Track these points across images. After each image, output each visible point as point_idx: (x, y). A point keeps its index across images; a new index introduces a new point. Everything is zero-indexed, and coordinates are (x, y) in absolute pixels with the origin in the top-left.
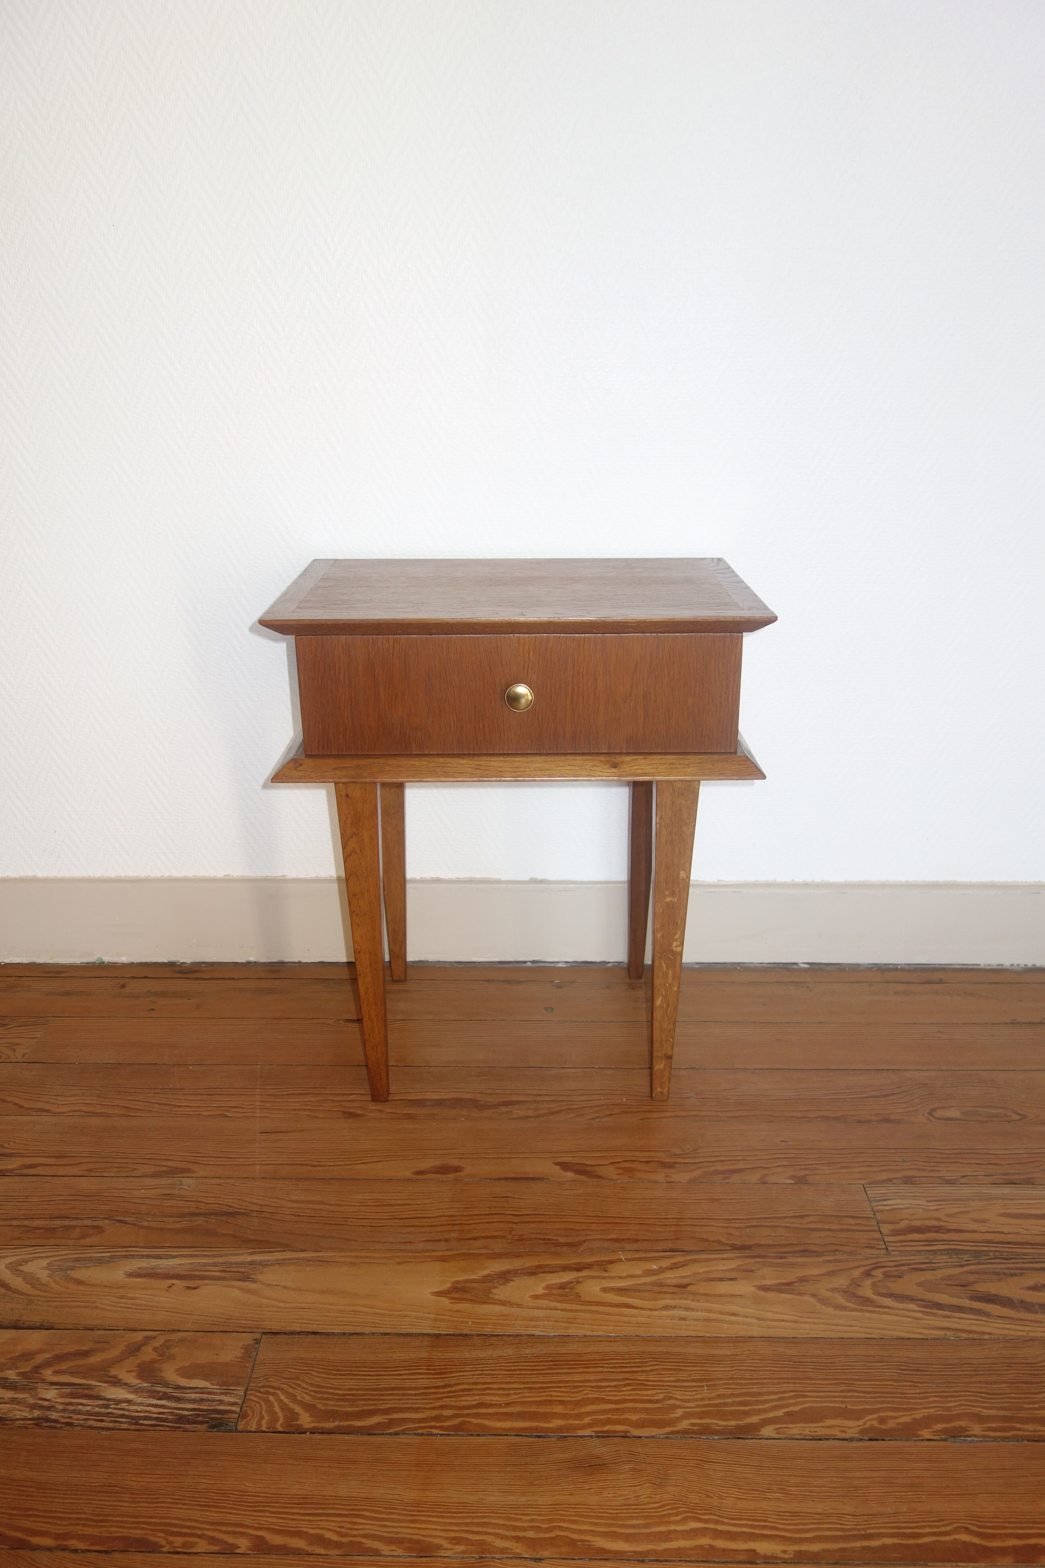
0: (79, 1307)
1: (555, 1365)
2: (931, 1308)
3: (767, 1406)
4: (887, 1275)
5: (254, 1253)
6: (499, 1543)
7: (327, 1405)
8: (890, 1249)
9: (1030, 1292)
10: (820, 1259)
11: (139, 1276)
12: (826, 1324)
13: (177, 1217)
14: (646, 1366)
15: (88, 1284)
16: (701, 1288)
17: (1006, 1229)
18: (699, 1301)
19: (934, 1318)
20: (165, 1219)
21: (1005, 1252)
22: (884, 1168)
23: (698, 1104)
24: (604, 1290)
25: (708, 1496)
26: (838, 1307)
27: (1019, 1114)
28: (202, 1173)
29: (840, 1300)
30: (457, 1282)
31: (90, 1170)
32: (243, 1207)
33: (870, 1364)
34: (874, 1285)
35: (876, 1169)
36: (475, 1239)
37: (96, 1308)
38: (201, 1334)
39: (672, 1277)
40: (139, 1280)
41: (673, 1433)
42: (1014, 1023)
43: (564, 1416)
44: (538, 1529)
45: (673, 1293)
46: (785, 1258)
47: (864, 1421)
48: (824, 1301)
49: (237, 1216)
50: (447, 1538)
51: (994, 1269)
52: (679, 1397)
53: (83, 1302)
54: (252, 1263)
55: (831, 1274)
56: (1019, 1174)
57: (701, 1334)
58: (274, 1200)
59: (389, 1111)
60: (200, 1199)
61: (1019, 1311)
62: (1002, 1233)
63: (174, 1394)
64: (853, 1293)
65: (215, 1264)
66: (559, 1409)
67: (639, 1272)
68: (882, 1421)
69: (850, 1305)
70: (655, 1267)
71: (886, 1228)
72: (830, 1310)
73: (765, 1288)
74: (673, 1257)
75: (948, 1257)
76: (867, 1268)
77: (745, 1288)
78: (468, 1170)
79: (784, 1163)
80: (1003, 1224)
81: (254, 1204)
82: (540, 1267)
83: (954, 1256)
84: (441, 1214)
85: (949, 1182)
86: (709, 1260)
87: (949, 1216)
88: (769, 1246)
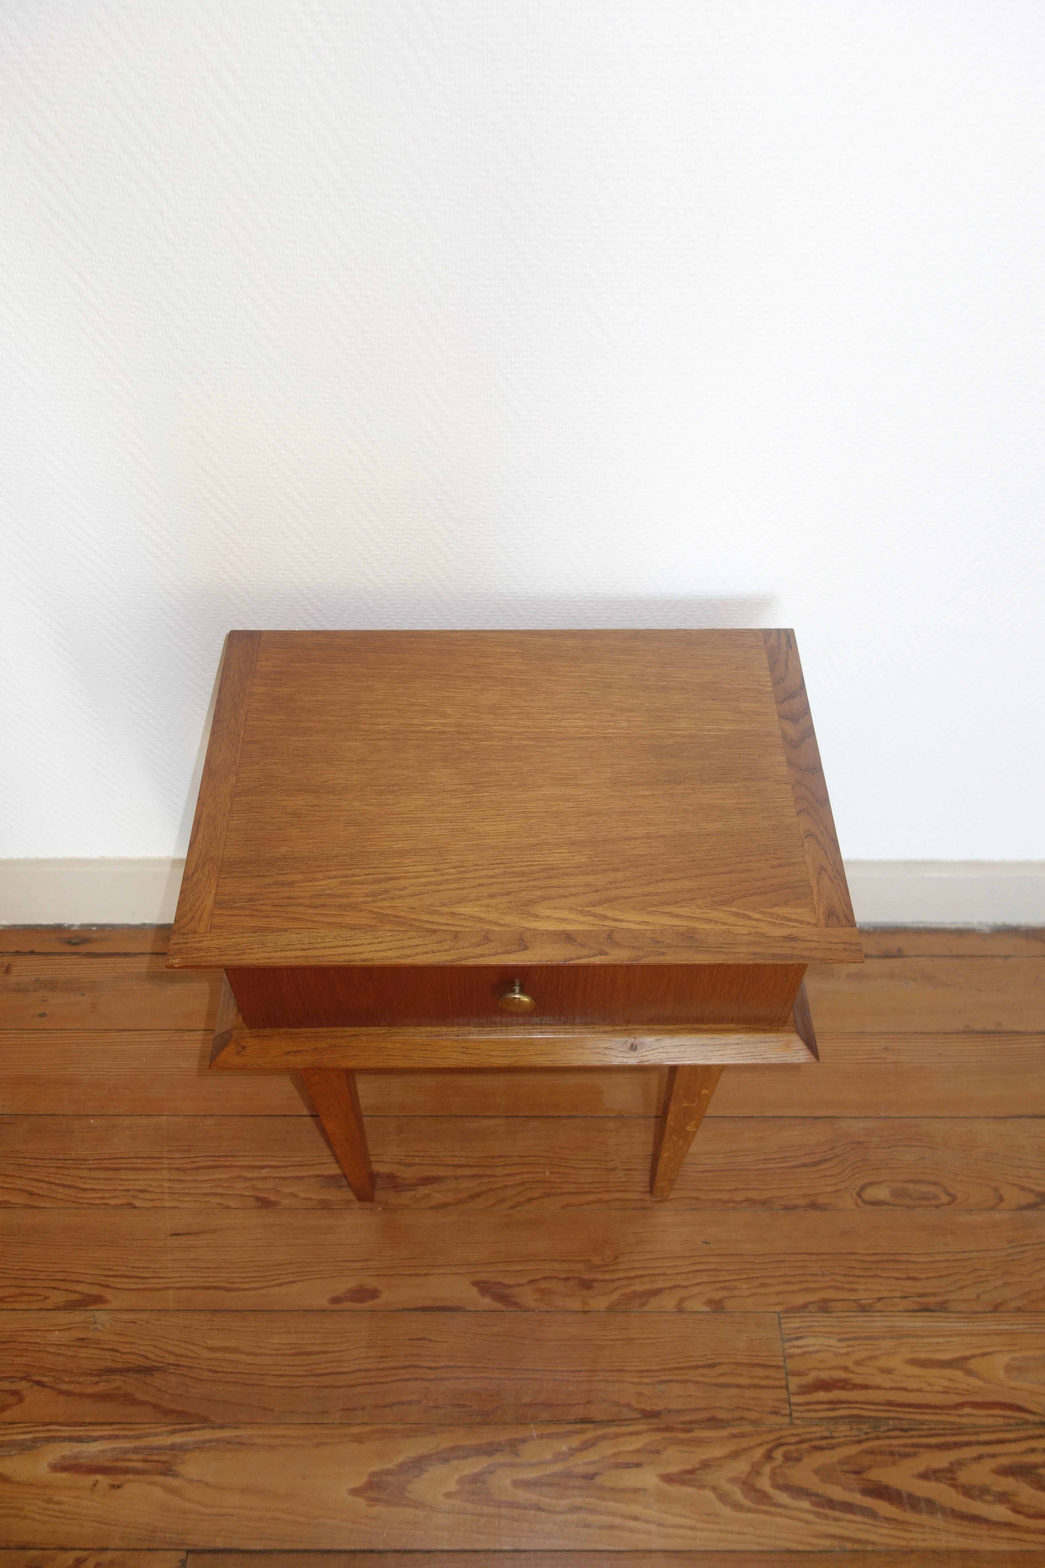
0: (8, 1516)
2: (823, 1507)
4: (787, 1458)
5: (173, 1432)
8: (795, 1415)
9: (920, 1482)
10: (724, 1433)
11: (64, 1469)
12: (722, 1531)
13: (95, 1375)
15: (15, 1483)
16: (609, 1479)
17: (910, 1384)
18: (604, 1499)
19: (823, 1521)
20: (82, 1379)
21: (904, 1419)
22: (803, 1286)
23: (623, 1179)
24: (516, 1484)
26: (737, 1507)
27: (949, 1195)
28: (115, 1304)
29: (737, 1494)
30: (373, 1474)
32: (160, 1360)
34: (773, 1473)
35: (794, 1288)
36: (390, 1405)
37: (25, 1517)
38: (128, 1553)
39: (581, 1463)
40: (63, 1475)
42: (968, 1033)
45: (580, 1487)
46: (691, 1430)
48: (723, 1497)
49: (154, 1373)
51: (890, 1446)
53: (11, 1508)
54: (173, 1447)
55: (735, 1455)
56: (935, 1295)
57: (600, 1547)
58: (190, 1347)
59: (304, 1195)
60: (115, 1347)
61: (905, 1511)
62: (905, 1389)
64: (752, 1485)
65: (136, 1450)
67: (549, 1457)
69: (747, 1503)
70: (564, 1448)
71: (794, 1382)
72: (727, 1511)
73: (668, 1479)
74: (584, 1431)
75: (848, 1427)
76: (769, 1446)
77: (648, 1478)
78: (386, 1297)
79: (705, 1279)
80: (907, 1376)
81: (171, 1353)
82: (453, 1449)
83: (855, 1427)
84: (357, 1367)
85: (864, 1309)
86: (618, 1436)
87: (858, 1363)
88: (678, 1411)
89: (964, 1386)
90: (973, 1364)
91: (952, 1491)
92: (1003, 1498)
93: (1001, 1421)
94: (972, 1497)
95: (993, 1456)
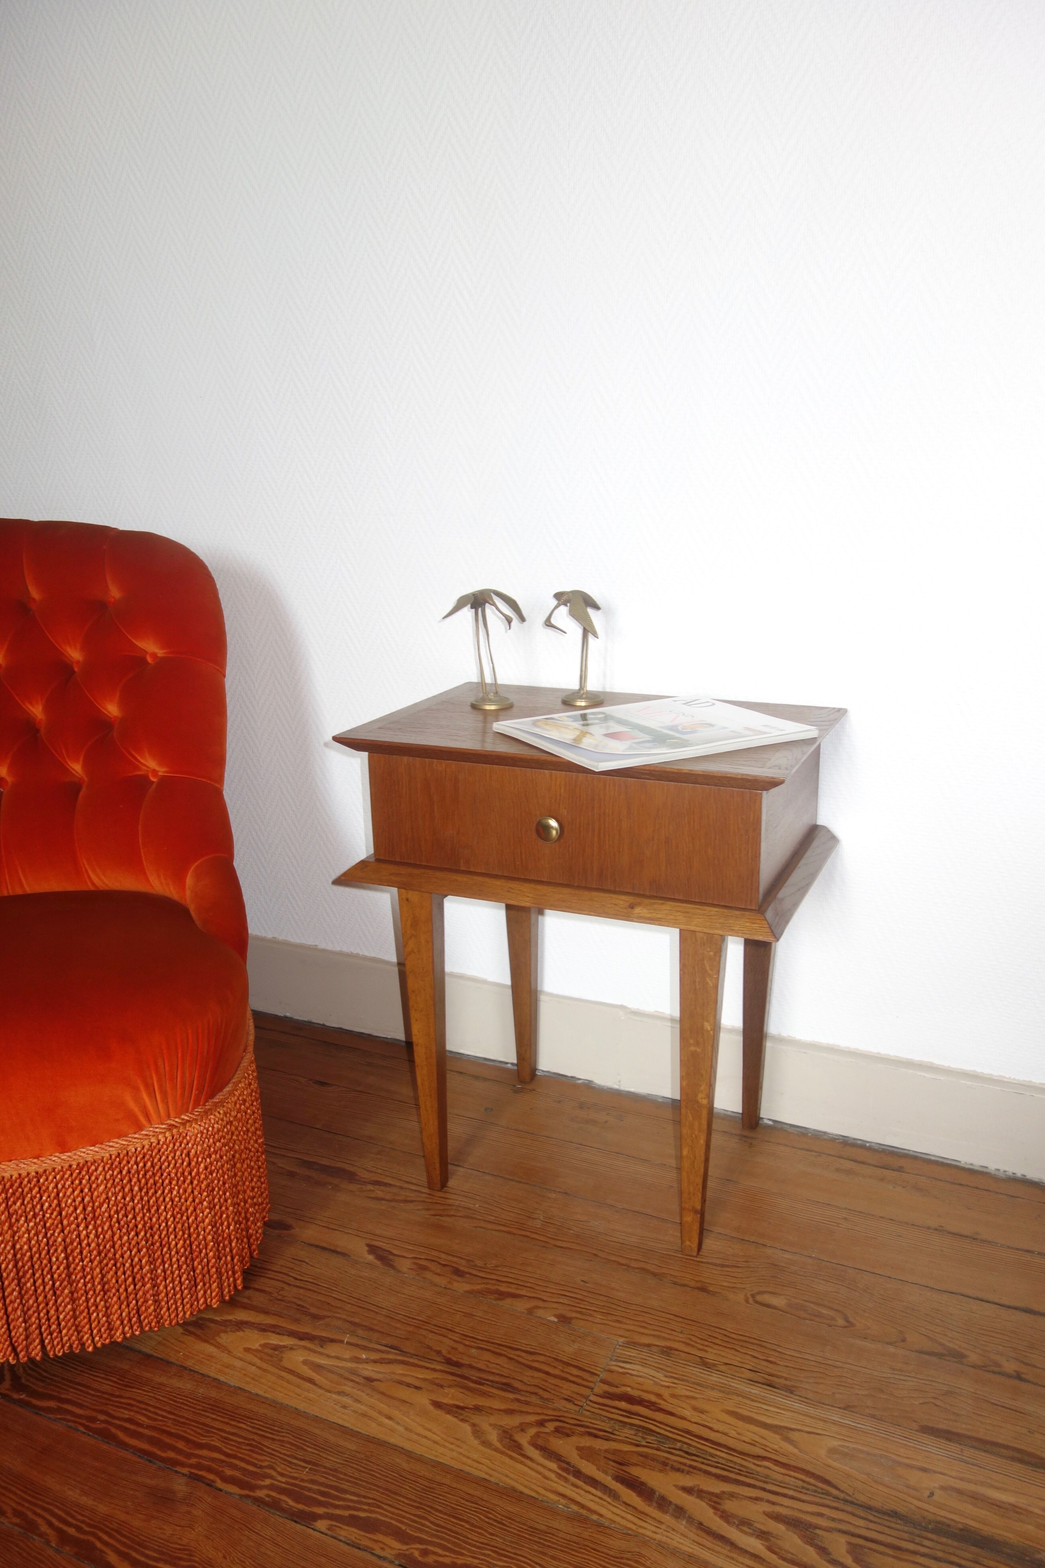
1: (211, 1409)
2: (569, 1474)
3: (341, 1503)
4: (557, 1430)
6: (44, 1528)
8: (585, 1407)
9: (680, 1493)
10: (511, 1396)
12: (460, 1454)
14: (278, 1435)
16: (384, 1387)
17: (717, 1426)
18: (372, 1396)
19: (563, 1483)
21: (694, 1446)
22: (657, 1333)
23: (539, 1226)
25: (225, 1557)
26: (485, 1443)
27: (848, 1321)
29: (494, 1437)
33: (463, 1501)
34: (537, 1435)
35: (645, 1331)
36: (248, 1288)
39: (370, 1369)
41: (248, 1497)
42: (939, 1230)
43: (179, 1451)
44: (79, 1529)
45: (357, 1383)
46: (483, 1384)
47: (408, 1547)
48: (478, 1433)
50: (14, 1510)
51: (667, 1458)
52: (279, 1470)
55: (510, 1412)
56: (786, 1379)
57: (346, 1425)
59: (280, 1165)
61: (649, 1505)
62: (711, 1428)
64: (511, 1436)
66: (181, 1445)
67: (346, 1356)
68: (425, 1553)
69: (498, 1445)
70: (364, 1356)
71: (600, 1388)
72: (475, 1443)
73: (437, 1405)
74: (388, 1352)
75: (633, 1432)
76: (546, 1417)
77: (421, 1398)
78: (294, 1231)
79: (565, 1301)
80: (719, 1421)
82: (274, 1326)
83: (640, 1434)
85: (705, 1364)
86: (414, 1365)
87: (673, 1396)
88: (479, 1370)
89: (776, 1447)
90: (794, 1436)
91: (711, 1511)
92: (763, 1535)
93: (800, 1483)
94: (728, 1522)
95: (774, 1503)
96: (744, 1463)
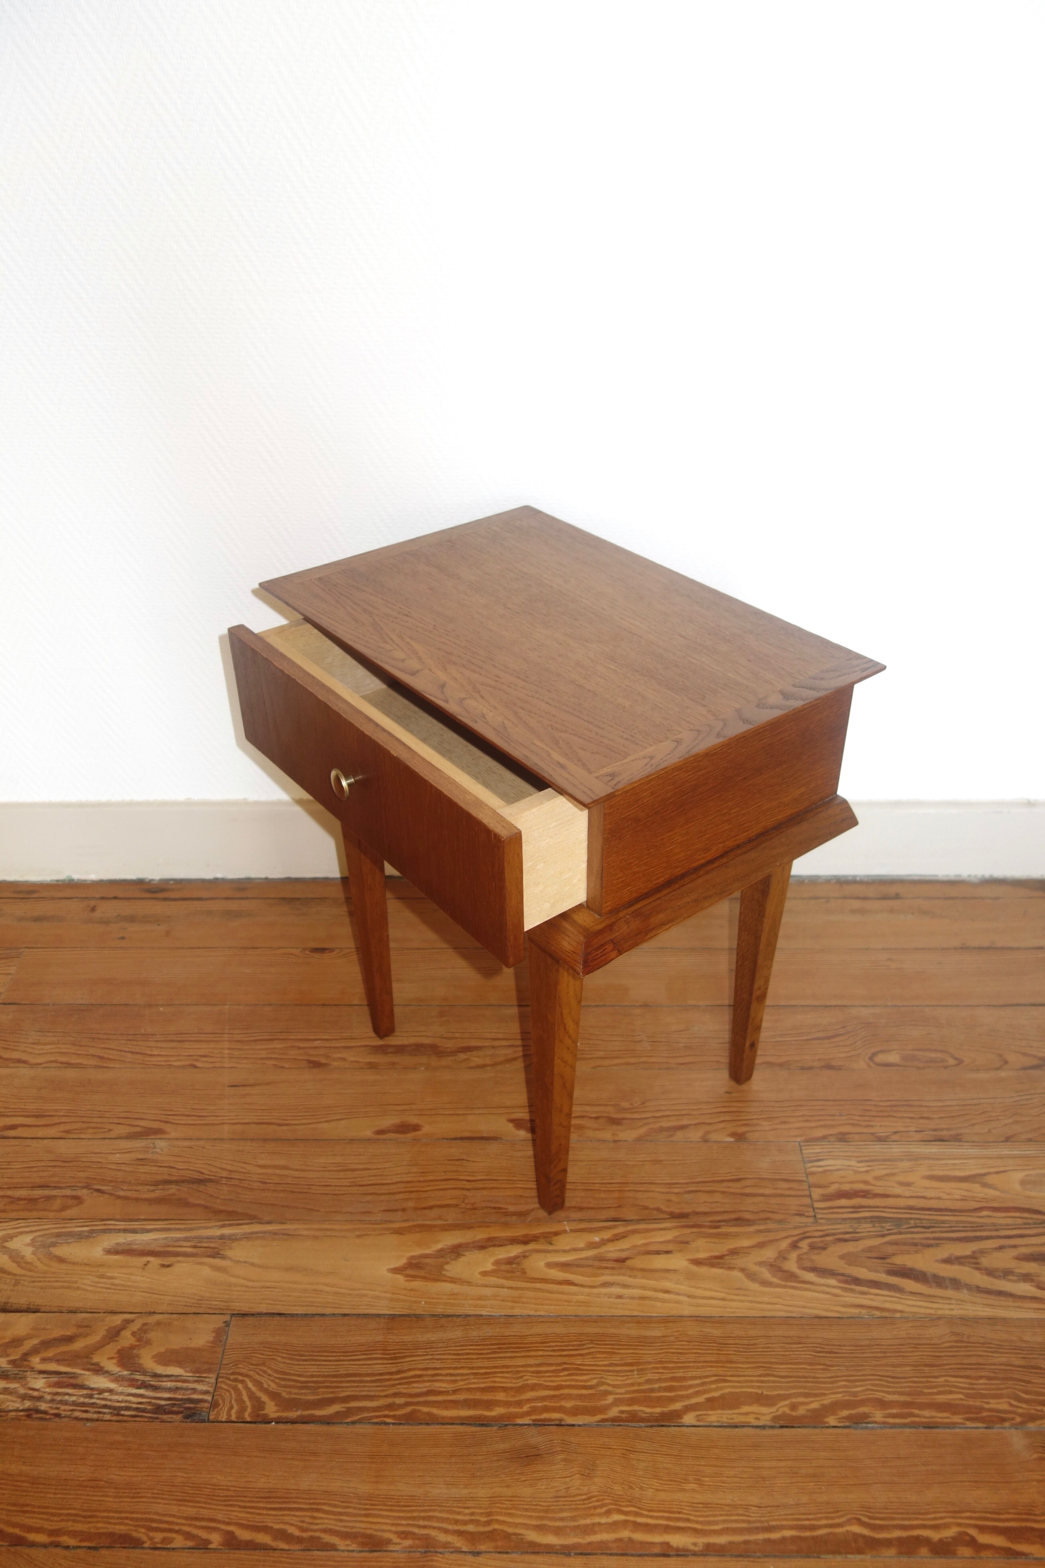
0: (62, 1287)
1: (499, 1348)
2: (850, 1284)
3: (690, 1391)
4: (812, 1247)
5: (223, 1226)
6: (442, 1538)
7: (290, 1393)
8: (819, 1216)
9: (944, 1265)
10: (751, 1229)
11: (117, 1252)
12: (751, 1302)
13: (152, 1185)
14: (583, 1349)
15: (70, 1263)
16: (639, 1262)
17: (928, 1194)
18: (635, 1277)
19: (852, 1295)
20: (140, 1188)
21: (925, 1219)
22: (822, 1123)
23: (649, 1048)
24: (549, 1265)
25: (631, 1487)
26: (765, 1283)
27: (956, 1059)
28: (173, 1135)
29: (766, 1274)
30: (412, 1257)
31: (68, 1132)
32: (213, 1174)
33: (788, 1346)
34: (800, 1259)
35: (813, 1124)
36: (431, 1208)
37: (78, 1288)
38: (175, 1316)
39: (612, 1250)
40: (116, 1257)
41: (603, 1420)
42: (964, 948)
43: (506, 1404)
44: (477, 1522)
45: (613, 1268)
46: (719, 1227)
47: (777, 1407)
48: (752, 1276)
49: (208, 1184)
50: (396, 1533)
51: (912, 1238)
52: (611, 1382)
53: (64, 1282)
54: (222, 1237)
55: (761, 1245)
56: (948, 1129)
57: (635, 1314)
58: (243, 1165)
59: (353, 1059)
60: (172, 1165)
61: (931, 1287)
62: (925, 1198)
63: (152, 1383)
64: (780, 1267)
65: (186, 1239)
66: (501, 1396)
67: (581, 1245)
68: (793, 1407)
69: (775, 1280)
70: (597, 1239)
71: (816, 1193)
72: (755, 1286)
73: (698, 1262)
74: (615, 1227)
75: (871, 1225)
76: (795, 1238)
77: (678, 1261)
78: (426, 1129)
79: (727, 1118)
80: (927, 1188)
81: (224, 1169)
82: (490, 1239)
83: (877, 1225)
84: (398, 1180)
85: (881, 1140)
86: (647, 1231)
87: (877, 1178)
88: (705, 1214)
89: (982, 1195)
90: (989, 1179)
91: (977, 1273)
92: (1026, 1278)
93: (1019, 1221)
94: (995, 1277)
95: (1015, 1246)
96: (969, 1219)
